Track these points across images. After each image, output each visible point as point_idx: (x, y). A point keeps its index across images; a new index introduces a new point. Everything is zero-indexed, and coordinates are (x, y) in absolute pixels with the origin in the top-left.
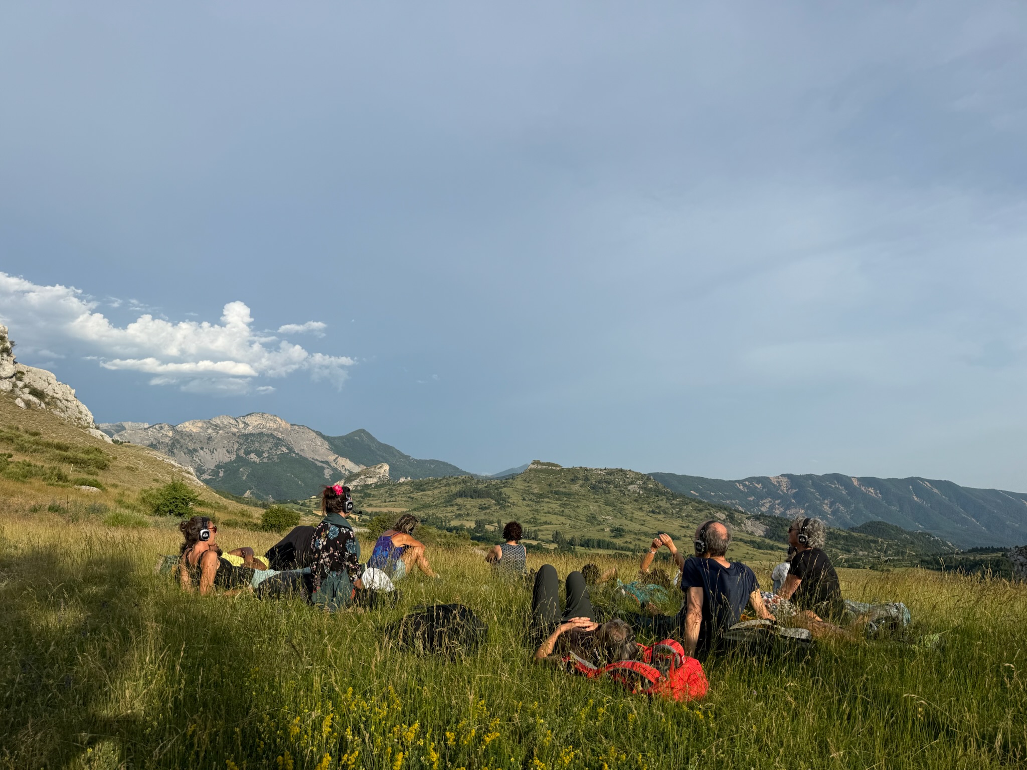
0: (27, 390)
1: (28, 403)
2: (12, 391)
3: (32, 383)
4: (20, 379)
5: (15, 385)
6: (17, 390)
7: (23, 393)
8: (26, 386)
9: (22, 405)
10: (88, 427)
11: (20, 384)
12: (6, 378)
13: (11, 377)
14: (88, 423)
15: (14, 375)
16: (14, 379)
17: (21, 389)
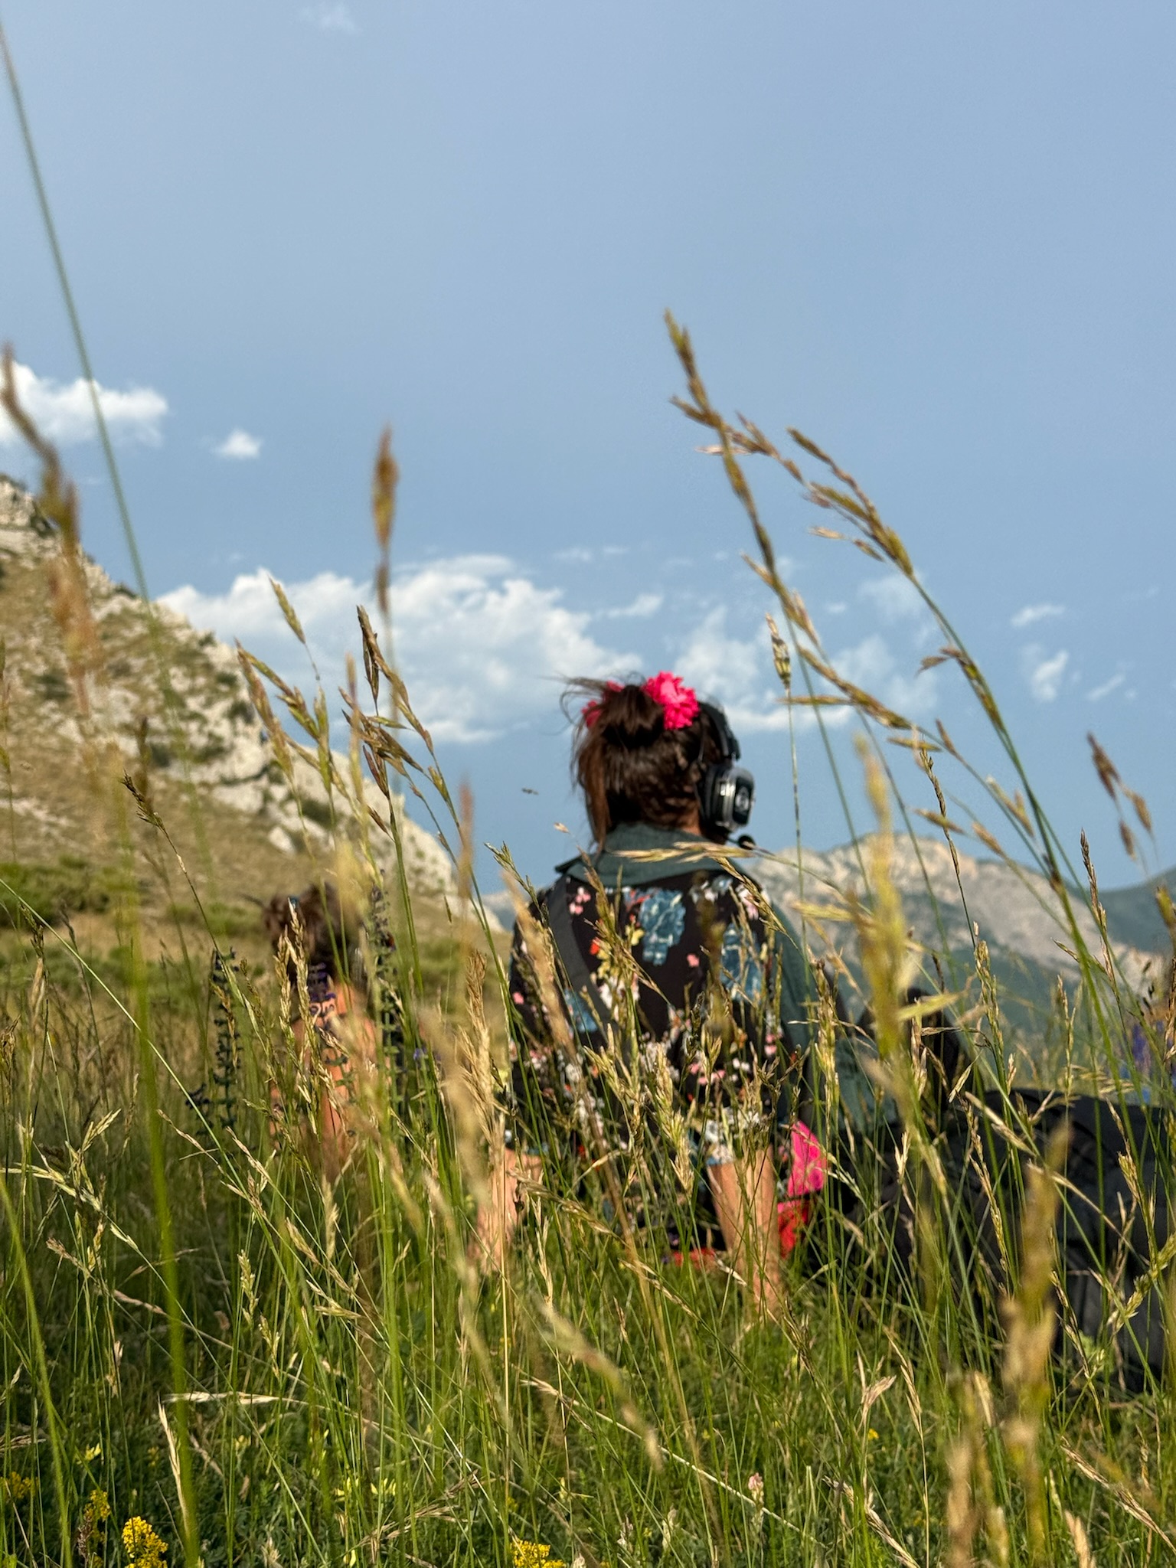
0: (293, 807)
1: (297, 840)
2: (263, 812)
3: (306, 787)
4: (277, 780)
5: (267, 797)
6: (273, 808)
7: (287, 815)
8: (291, 797)
9: (284, 843)
10: (441, 891)
11: (279, 792)
12: (246, 780)
13: (257, 777)
14: (441, 881)
15: (265, 770)
16: (264, 782)
17: (282, 805)
